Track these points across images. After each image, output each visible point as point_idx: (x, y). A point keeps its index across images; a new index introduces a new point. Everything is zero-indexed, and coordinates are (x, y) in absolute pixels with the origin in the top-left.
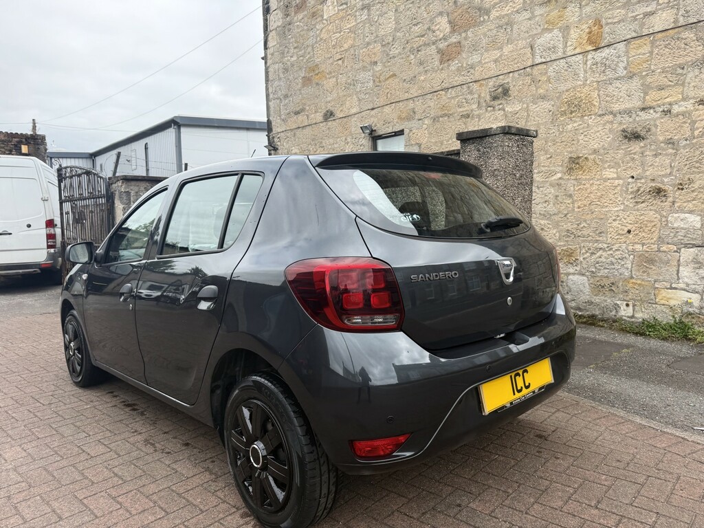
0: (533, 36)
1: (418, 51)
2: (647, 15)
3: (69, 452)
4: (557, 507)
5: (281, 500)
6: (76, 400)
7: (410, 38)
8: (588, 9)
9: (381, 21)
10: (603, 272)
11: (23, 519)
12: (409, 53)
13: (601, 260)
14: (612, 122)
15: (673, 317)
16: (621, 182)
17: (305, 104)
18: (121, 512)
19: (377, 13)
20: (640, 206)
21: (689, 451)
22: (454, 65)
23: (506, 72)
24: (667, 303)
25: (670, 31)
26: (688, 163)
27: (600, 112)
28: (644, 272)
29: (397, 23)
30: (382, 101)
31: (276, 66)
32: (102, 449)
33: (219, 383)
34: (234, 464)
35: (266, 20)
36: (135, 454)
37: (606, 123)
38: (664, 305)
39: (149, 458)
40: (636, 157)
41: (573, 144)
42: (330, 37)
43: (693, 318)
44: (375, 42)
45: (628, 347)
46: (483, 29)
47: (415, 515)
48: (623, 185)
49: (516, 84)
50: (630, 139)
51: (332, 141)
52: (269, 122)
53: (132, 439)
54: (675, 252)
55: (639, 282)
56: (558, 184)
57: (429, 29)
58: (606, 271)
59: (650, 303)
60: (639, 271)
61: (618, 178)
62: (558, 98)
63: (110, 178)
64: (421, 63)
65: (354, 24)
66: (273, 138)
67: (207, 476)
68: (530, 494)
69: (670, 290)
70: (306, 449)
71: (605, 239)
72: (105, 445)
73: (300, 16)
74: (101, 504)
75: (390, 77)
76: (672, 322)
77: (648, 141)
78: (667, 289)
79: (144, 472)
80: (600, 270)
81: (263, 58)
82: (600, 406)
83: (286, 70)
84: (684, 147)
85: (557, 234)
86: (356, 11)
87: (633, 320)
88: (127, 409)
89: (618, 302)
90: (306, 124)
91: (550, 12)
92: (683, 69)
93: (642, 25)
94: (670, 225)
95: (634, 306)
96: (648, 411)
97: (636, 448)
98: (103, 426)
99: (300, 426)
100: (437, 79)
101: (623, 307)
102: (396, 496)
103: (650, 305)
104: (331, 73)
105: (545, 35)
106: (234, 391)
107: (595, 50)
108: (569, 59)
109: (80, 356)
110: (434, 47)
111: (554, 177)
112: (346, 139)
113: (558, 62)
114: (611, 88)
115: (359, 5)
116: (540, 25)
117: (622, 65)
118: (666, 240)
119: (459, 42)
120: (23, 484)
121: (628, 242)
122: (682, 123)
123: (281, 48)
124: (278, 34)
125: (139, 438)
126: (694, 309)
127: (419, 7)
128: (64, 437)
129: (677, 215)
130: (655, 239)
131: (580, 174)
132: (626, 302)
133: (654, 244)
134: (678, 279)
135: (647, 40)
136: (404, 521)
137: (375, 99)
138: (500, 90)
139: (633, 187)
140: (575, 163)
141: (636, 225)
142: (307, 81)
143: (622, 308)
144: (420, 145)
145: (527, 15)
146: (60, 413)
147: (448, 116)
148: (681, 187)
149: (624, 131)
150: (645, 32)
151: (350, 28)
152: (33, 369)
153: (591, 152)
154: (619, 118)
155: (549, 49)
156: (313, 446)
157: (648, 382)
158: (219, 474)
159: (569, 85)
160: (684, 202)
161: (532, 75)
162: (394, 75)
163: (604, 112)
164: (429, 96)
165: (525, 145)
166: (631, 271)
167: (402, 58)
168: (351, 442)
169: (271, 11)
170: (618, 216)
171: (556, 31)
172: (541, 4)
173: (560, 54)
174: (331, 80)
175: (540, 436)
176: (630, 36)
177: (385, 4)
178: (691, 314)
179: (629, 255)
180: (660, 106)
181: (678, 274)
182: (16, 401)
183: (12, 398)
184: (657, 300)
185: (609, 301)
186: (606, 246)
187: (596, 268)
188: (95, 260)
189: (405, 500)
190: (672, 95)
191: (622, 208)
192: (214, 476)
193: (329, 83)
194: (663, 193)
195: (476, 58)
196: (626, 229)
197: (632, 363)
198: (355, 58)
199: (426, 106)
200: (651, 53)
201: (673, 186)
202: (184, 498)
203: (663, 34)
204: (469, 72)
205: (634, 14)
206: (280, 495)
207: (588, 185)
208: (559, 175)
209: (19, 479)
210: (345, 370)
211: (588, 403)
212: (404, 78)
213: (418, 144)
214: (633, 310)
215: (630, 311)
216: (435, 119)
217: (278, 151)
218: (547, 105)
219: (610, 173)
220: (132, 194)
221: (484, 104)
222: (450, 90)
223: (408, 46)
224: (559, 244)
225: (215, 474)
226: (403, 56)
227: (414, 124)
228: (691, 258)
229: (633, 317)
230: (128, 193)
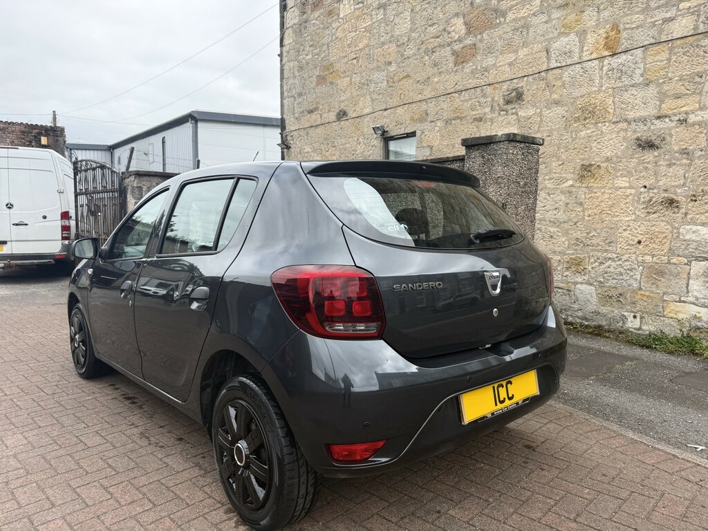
0: (549, 40)
1: (433, 52)
2: (667, 20)
3: (68, 441)
4: (535, 519)
5: (261, 499)
6: (79, 391)
7: (425, 39)
8: (606, 14)
9: (397, 21)
10: (612, 283)
11: (18, 504)
12: (423, 54)
13: (609, 270)
14: (626, 130)
15: (681, 330)
16: (633, 191)
17: (319, 103)
18: (111, 502)
19: (393, 12)
20: (652, 216)
21: (678, 469)
22: (468, 67)
23: (520, 75)
24: (675, 316)
25: (690, 38)
26: (702, 174)
27: (615, 120)
28: (653, 284)
29: (413, 23)
30: (394, 101)
31: (292, 64)
32: (98, 440)
33: (210, 381)
34: (220, 461)
35: (282, 17)
36: (130, 446)
37: (620, 131)
38: (671, 318)
39: (143, 451)
40: (649, 166)
41: (586, 151)
42: (346, 36)
43: (701, 332)
44: (390, 42)
45: (631, 359)
46: (498, 32)
47: (394, 520)
48: (634, 195)
49: (530, 88)
50: (644, 148)
51: (344, 141)
52: (283, 120)
53: (128, 432)
54: (685, 264)
55: (647, 294)
56: (568, 192)
57: (444, 30)
58: (615, 281)
59: (657, 316)
60: (648, 282)
61: (631, 187)
62: (572, 104)
63: (123, 173)
64: (435, 65)
65: (369, 23)
66: (286, 136)
67: (197, 471)
68: (511, 504)
69: (678, 304)
70: (285, 450)
71: (614, 249)
72: (102, 436)
73: (317, 14)
74: (93, 493)
75: (403, 78)
76: (680, 335)
77: (663, 150)
78: (676, 302)
79: (137, 464)
80: (608, 280)
81: (279, 55)
82: (594, 419)
83: (301, 68)
84: (699, 158)
85: (566, 242)
86: (372, 10)
87: (640, 332)
88: (127, 402)
89: (625, 314)
90: (319, 123)
91: (567, 15)
92: (701, 77)
93: (661, 31)
94: (681, 237)
95: (642, 318)
96: (643, 426)
97: (624, 463)
98: (102, 418)
99: (281, 428)
100: (451, 81)
101: (631, 319)
102: (378, 499)
103: (658, 317)
104: (345, 72)
105: (562, 39)
106: (222, 390)
107: (612, 56)
108: (584, 65)
109: (84, 348)
110: (448, 48)
111: (566, 185)
112: (358, 140)
113: (573, 67)
114: (626, 95)
115: (375, 5)
116: (556, 29)
117: (638, 72)
118: (677, 252)
119: (475, 45)
120: (22, 471)
121: (638, 253)
122: (698, 133)
123: (297, 46)
124: (295, 32)
125: (135, 431)
126: (703, 324)
127: (435, 8)
128: (63, 427)
129: (689, 227)
130: (665, 251)
131: (591, 182)
132: (633, 314)
133: (664, 256)
134: (688, 292)
135: (666, 47)
136: (382, 524)
137: (389, 99)
138: (514, 94)
139: (645, 197)
140: (587, 171)
141: (647, 236)
142: (321, 80)
143: (629, 320)
144: (431, 148)
145: (544, 18)
146: (63, 403)
147: (461, 119)
148: (694, 198)
149: (638, 139)
150: (664, 38)
151: (365, 28)
152: (40, 359)
153: (603, 160)
154: (633, 125)
155: (565, 54)
156: (292, 447)
157: (647, 396)
158: (209, 469)
159: (584, 91)
160: (697, 214)
161: (546, 80)
162: (408, 76)
163: (618, 120)
164: (443, 98)
165: (530, 153)
166: (640, 283)
167: (417, 59)
168: (328, 446)
169: (288, 9)
170: (629, 226)
171: (572, 36)
172: (558, 8)
173: (576, 59)
174: (345, 79)
175: (528, 447)
176: (648, 43)
177: (401, 4)
178: (699, 328)
179: (639, 267)
180: (675, 115)
181: (687, 287)
182: (22, 389)
183: (18, 386)
184: (665, 313)
185: (616, 312)
186: (615, 256)
187: (604, 278)
188: (100, 256)
189: (386, 504)
190: (689, 104)
191: (633, 218)
192: (203, 472)
193: (343, 82)
194: (675, 205)
195: (490, 61)
196: (636, 240)
197: (633, 376)
198: (369, 57)
199: (439, 108)
200: (669, 60)
201: (686, 197)
202: (172, 492)
203: (682, 41)
204: (483, 75)
205: (653, 20)
206: (261, 493)
207: (599, 194)
208: (570, 182)
209: (19, 465)
210: (327, 375)
211: (582, 415)
212: (418, 79)
213: (429, 146)
214: (641, 322)
215: (637, 323)
216: (447, 122)
217: (290, 149)
218: (560, 111)
219: (622, 182)
220: (144, 189)
221: (497, 108)
222: (463, 93)
223: (423, 47)
224: (568, 252)
225: (205, 470)
226: (418, 57)
227: (426, 126)
228: (701, 271)
229: (640, 329)
230: (140, 188)
